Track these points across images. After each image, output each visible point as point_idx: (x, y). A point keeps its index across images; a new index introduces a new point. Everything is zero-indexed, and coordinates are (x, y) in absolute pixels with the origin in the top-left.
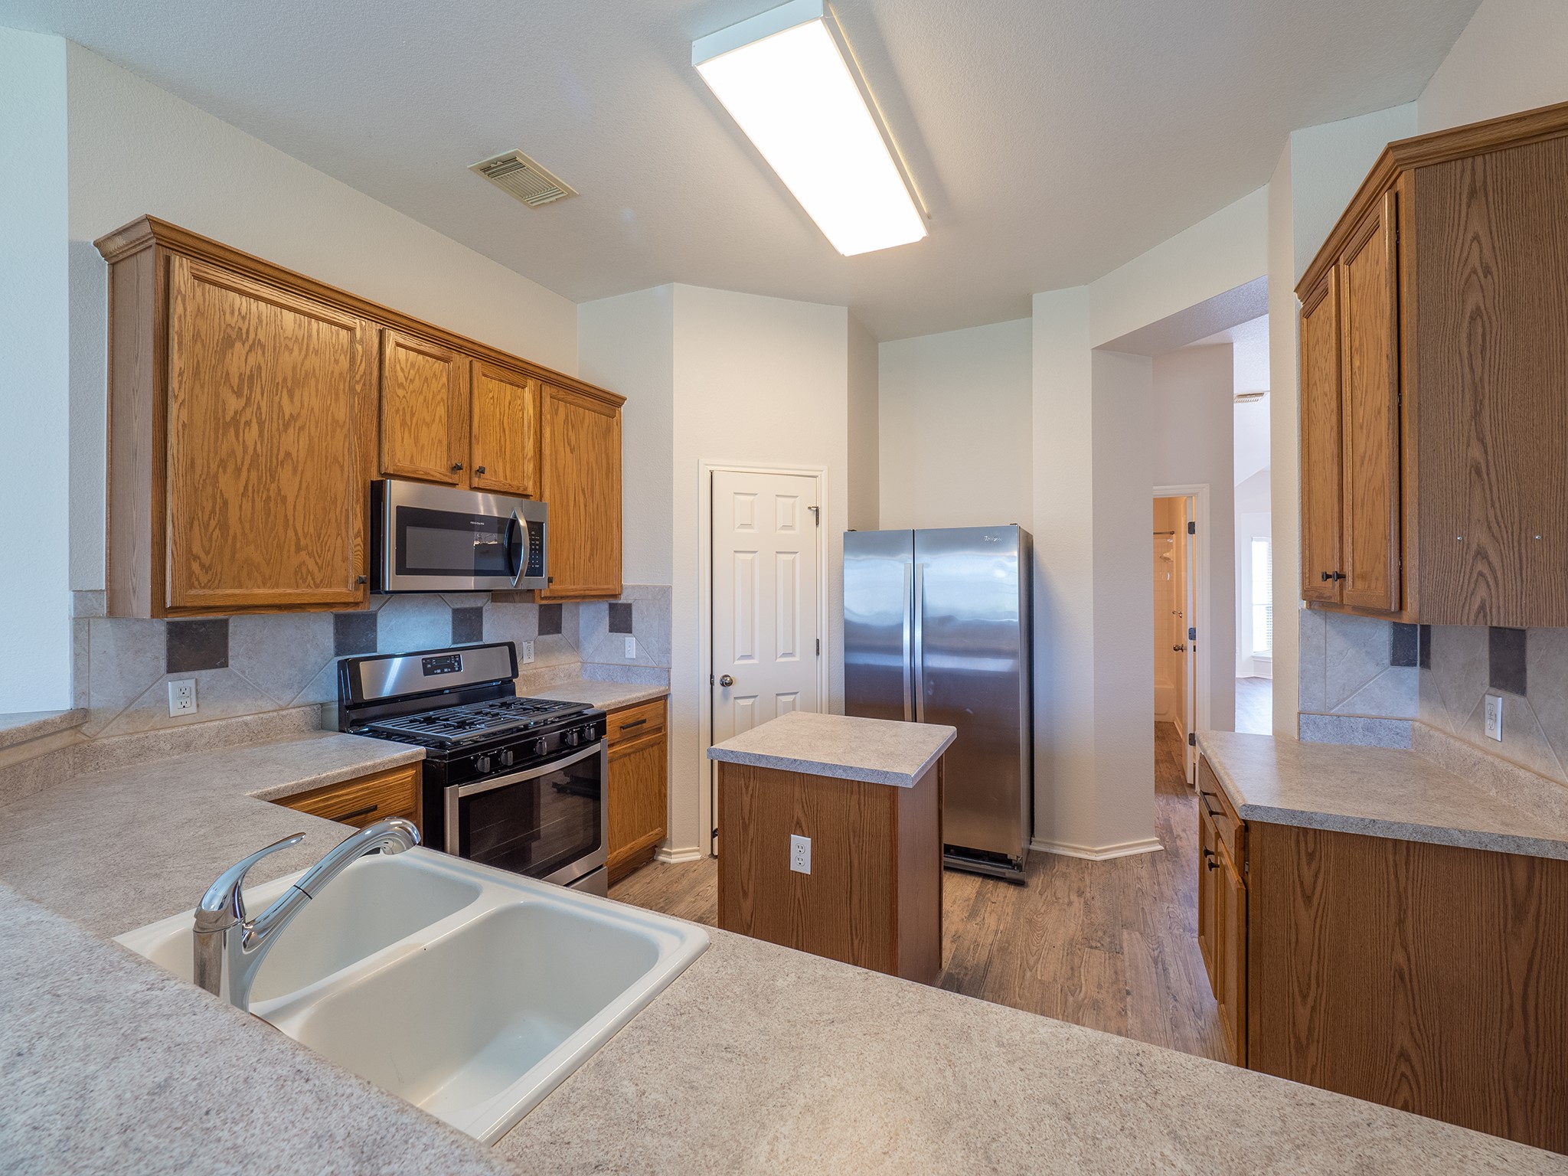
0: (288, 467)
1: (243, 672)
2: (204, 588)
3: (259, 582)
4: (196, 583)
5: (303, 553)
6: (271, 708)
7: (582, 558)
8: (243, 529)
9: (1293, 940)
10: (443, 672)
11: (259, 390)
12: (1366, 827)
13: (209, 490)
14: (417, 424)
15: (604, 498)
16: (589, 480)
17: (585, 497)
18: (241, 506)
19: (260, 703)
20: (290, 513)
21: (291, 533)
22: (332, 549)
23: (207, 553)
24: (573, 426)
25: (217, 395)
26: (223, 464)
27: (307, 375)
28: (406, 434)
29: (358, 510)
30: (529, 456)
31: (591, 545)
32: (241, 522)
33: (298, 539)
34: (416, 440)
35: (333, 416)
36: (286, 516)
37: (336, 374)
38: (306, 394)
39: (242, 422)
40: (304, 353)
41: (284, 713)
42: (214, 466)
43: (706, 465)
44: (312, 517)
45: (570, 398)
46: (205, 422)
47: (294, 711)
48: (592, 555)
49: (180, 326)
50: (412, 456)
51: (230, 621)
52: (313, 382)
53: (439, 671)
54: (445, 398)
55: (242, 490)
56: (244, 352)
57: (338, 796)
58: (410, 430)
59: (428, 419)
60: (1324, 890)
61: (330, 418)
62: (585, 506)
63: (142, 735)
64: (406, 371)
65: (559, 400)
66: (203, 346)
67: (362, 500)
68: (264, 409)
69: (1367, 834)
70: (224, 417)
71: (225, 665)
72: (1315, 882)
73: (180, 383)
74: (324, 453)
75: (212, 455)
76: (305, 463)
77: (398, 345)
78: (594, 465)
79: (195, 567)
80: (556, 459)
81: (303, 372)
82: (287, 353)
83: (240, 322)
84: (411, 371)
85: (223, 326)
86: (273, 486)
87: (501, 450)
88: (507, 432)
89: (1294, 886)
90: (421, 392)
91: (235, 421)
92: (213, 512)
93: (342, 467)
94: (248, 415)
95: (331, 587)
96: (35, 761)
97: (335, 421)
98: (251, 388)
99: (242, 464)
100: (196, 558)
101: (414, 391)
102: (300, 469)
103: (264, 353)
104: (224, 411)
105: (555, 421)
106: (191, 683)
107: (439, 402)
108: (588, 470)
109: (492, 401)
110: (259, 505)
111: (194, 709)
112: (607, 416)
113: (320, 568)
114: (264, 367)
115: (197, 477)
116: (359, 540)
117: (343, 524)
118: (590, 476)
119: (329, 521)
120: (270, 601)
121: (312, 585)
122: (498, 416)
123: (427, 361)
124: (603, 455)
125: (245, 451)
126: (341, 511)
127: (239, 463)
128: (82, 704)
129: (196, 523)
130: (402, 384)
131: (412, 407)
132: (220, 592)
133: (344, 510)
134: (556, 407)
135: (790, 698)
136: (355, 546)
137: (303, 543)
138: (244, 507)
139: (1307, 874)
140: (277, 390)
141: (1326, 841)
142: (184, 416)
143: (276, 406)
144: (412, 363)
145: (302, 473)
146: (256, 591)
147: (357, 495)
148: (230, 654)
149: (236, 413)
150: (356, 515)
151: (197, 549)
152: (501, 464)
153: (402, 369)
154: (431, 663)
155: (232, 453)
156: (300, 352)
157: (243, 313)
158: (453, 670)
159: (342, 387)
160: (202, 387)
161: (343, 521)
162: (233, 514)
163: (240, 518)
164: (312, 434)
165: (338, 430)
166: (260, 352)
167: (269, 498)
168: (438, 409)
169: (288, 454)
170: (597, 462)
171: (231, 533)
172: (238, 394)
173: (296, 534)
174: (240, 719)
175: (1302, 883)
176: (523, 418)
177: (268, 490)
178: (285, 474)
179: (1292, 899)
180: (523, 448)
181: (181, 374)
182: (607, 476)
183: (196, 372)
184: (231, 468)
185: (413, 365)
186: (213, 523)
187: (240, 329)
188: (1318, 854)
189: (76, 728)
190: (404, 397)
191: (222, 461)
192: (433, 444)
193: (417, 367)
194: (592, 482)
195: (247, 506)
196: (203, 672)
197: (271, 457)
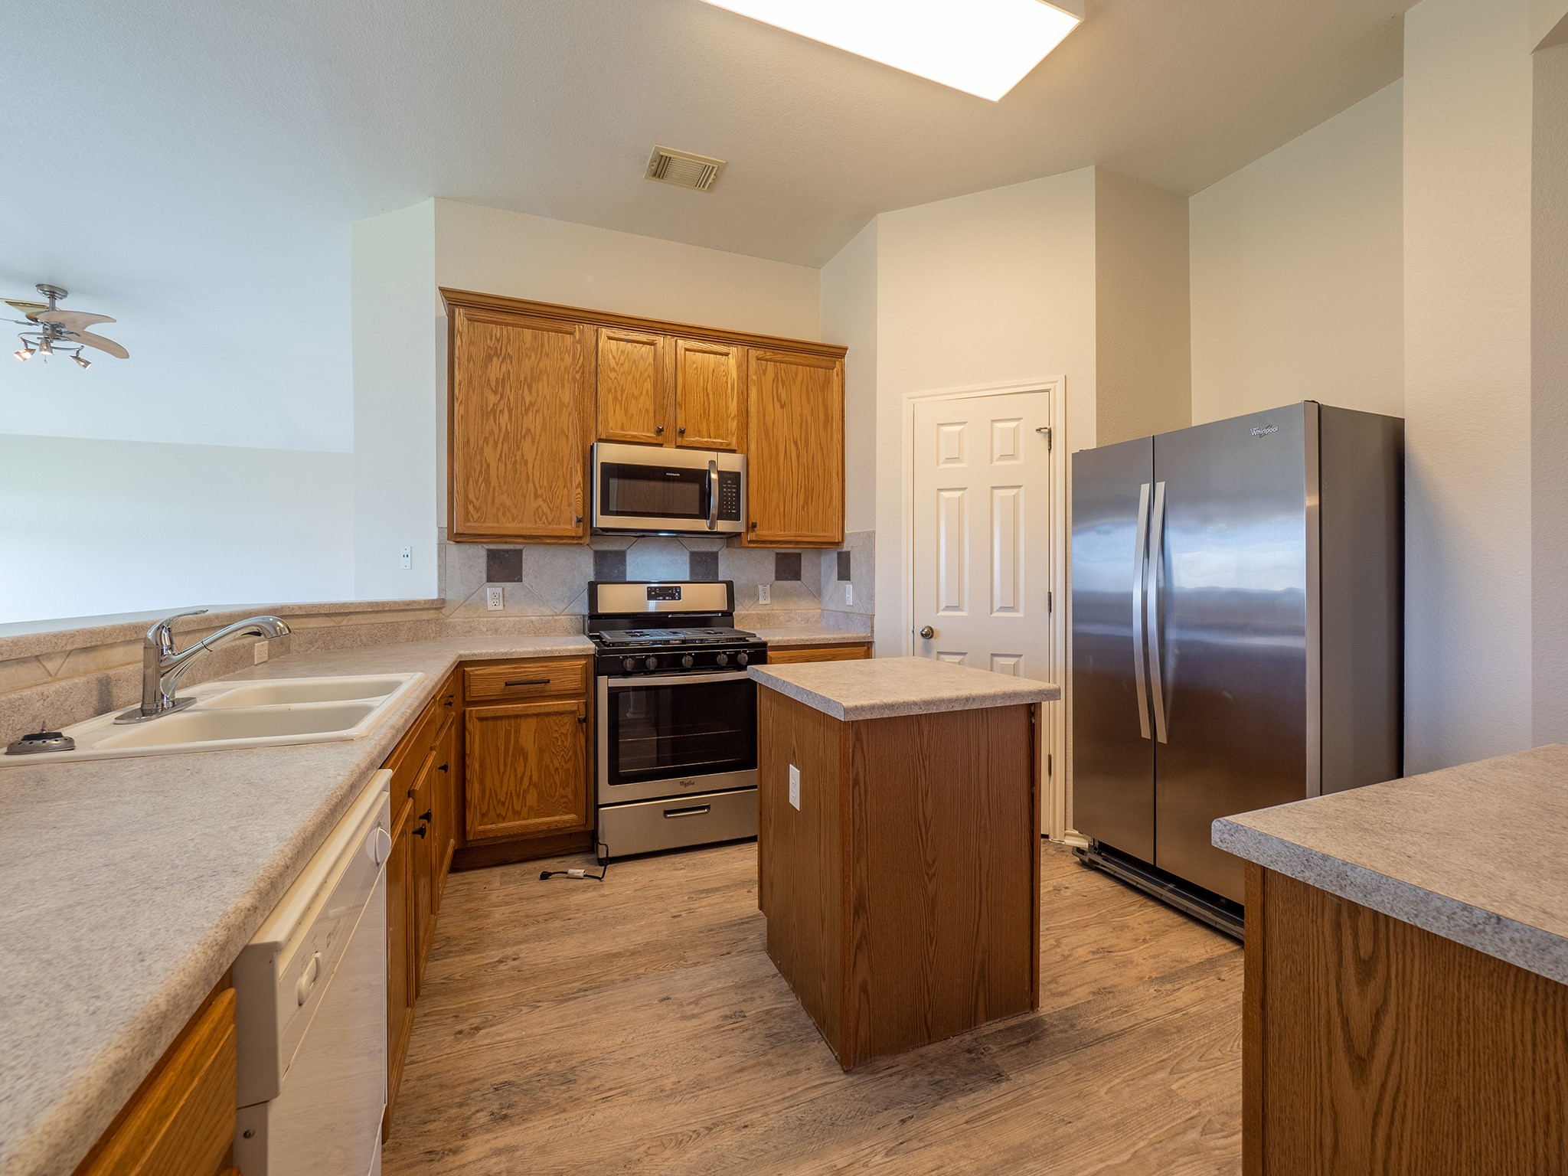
0: (529, 439)
1: (532, 587)
2: (476, 522)
3: (510, 519)
4: (471, 519)
5: (540, 500)
6: (549, 614)
7: (795, 506)
8: (499, 483)
9: (1328, 1141)
10: (664, 599)
11: (508, 388)
12: (1473, 929)
13: (478, 458)
14: (626, 398)
15: (822, 448)
16: (803, 433)
17: (797, 448)
18: (498, 468)
19: (542, 609)
20: (530, 471)
21: (531, 485)
22: (560, 497)
23: (478, 499)
24: (783, 383)
25: (482, 394)
26: (486, 440)
27: (541, 372)
28: (618, 407)
29: (578, 468)
30: (733, 415)
31: (805, 494)
32: (498, 478)
33: (536, 490)
34: (626, 411)
35: (560, 400)
36: (527, 473)
37: (562, 369)
38: (540, 386)
39: (498, 412)
40: (539, 356)
41: (557, 618)
42: (481, 442)
43: (910, 398)
44: (545, 474)
45: (779, 357)
46: (475, 413)
47: (564, 617)
48: (806, 502)
49: (459, 353)
50: (623, 424)
51: (524, 551)
52: (545, 377)
53: (661, 598)
54: (651, 374)
55: (498, 456)
56: (499, 363)
57: (524, 668)
58: (621, 404)
59: (636, 393)
60: (1397, 1057)
61: (558, 401)
62: (798, 457)
63: (471, 620)
64: (617, 358)
65: (767, 360)
66: (474, 363)
67: (581, 460)
68: (512, 401)
69: (1479, 948)
70: (487, 408)
71: (520, 580)
72: (1375, 1030)
73: (460, 389)
74: (554, 428)
75: (480, 435)
76: (540, 436)
77: (610, 338)
78: (809, 418)
79: (471, 508)
80: (764, 415)
81: (538, 371)
82: (527, 359)
83: (496, 344)
84: (622, 357)
85: (486, 348)
86: (519, 453)
87: (704, 412)
88: (711, 397)
89: (1328, 1023)
90: (631, 373)
91: (494, 410)
92: (481, 472)
93: (567, 437)
94: (501, 406)
95: (559, 524)
96: (408, 623)
97: (562, 404)
98: (503, 387)
99: (498, 439)
100: (471, 502)
101: (624, 372)
102: (537, 440)
103: (511, 362)
104: (487, 404)
105: (763, 381)
106: (500, 590)
107: (646, 379)
108: (802, 422)
109: (696, 371)
110: (510, 466)
111: (501, 607)
112: (826, 369)
113: (552, 511)
114: (511, 372)
115: (471, 450)
116: (579, 490)
117: (568, 480)
118: (803, 428)
119: (558, 476)
120: (516, 533)
121: (546, 521)
122: (702, 383)
123: (635, 347)
124: (821, 407)
125: (500, 431)
126: (567, 469)
127: (496, 439)
128: (443, 596)
129: (471, 480)
130: (614, 368)
131: (623, 385)
132: (484, 525)
133: (569, 468)
134: (764, 368)
135: (1012, 661)
136: (577, 495)
137: (539, 492)
138: (500, 468)
139: (1360, 1010)
140: (521, 386)
141: (1400, 943)
142: (462, 411)
143: (520, 396)
144: (622, 351)
145: (538, 443)
146: (507, 525)
147: (578, 456)
148: (524, 573)
149: (494, 405)
150: (577, 472)
151: (471, 497)
152: (704, 424)
153: (614, 357)
154: (655, 591)
155: (492, 432)
156: (536, 357)
157: (498, 337)
158: (673, 598)
159: (566, 377)
160: (474, 390)
161: (568, 477)
162: (493, 473)
163: (497, 476)
164: (545, 414)
165: (564, 409)
166: (509, 361)
167: (516, 462)
168: (645, 384)
169: (528, 430)
170: (812, 414)
171: (492, 486)
172: (495, 392)
173: (535, 486)
174: (528, 618)
175: (1346, 1022)
176: (727, 382)
177: (515, 456)
178: (526, 444)
179: (1325, 1048)
180: (727, 408)
181: (460, 384)
182: (825, 427)
183: (470, 382)
184: (491, 442)
185: (623, 352)
186: (481, 479)
187: (496, 348)
188: (1381, 967)
189: (438, 609)
190: (616, 378)
191: (486, 438)
192: (641, 413)
193: (626, 353)
194: (807, 434)
195: (502, 467)
196: (508, 584)
197: (517, 433)
